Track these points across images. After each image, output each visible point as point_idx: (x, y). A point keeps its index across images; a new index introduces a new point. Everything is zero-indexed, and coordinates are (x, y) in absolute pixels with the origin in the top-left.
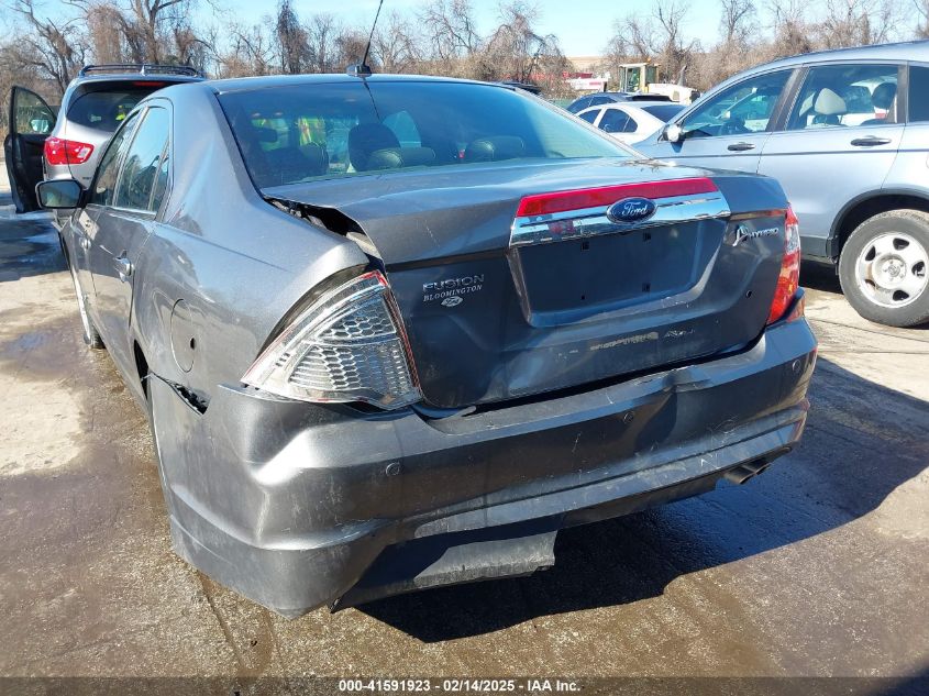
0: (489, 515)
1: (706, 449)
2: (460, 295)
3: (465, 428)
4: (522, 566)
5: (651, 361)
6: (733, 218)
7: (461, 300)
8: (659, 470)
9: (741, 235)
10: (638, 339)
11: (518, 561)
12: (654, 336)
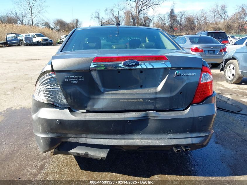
0: (88, 140)
1: (160, 138)
2: (77, 81)
3: (81, 116)
4: (97, 156)
5: (141, 107)
6: (172, 68)
7: (77, 82)
8: (142, 140)
9: (176, 74)
10: (136, 100)
11: (96, 155)
12: (142, 100)
